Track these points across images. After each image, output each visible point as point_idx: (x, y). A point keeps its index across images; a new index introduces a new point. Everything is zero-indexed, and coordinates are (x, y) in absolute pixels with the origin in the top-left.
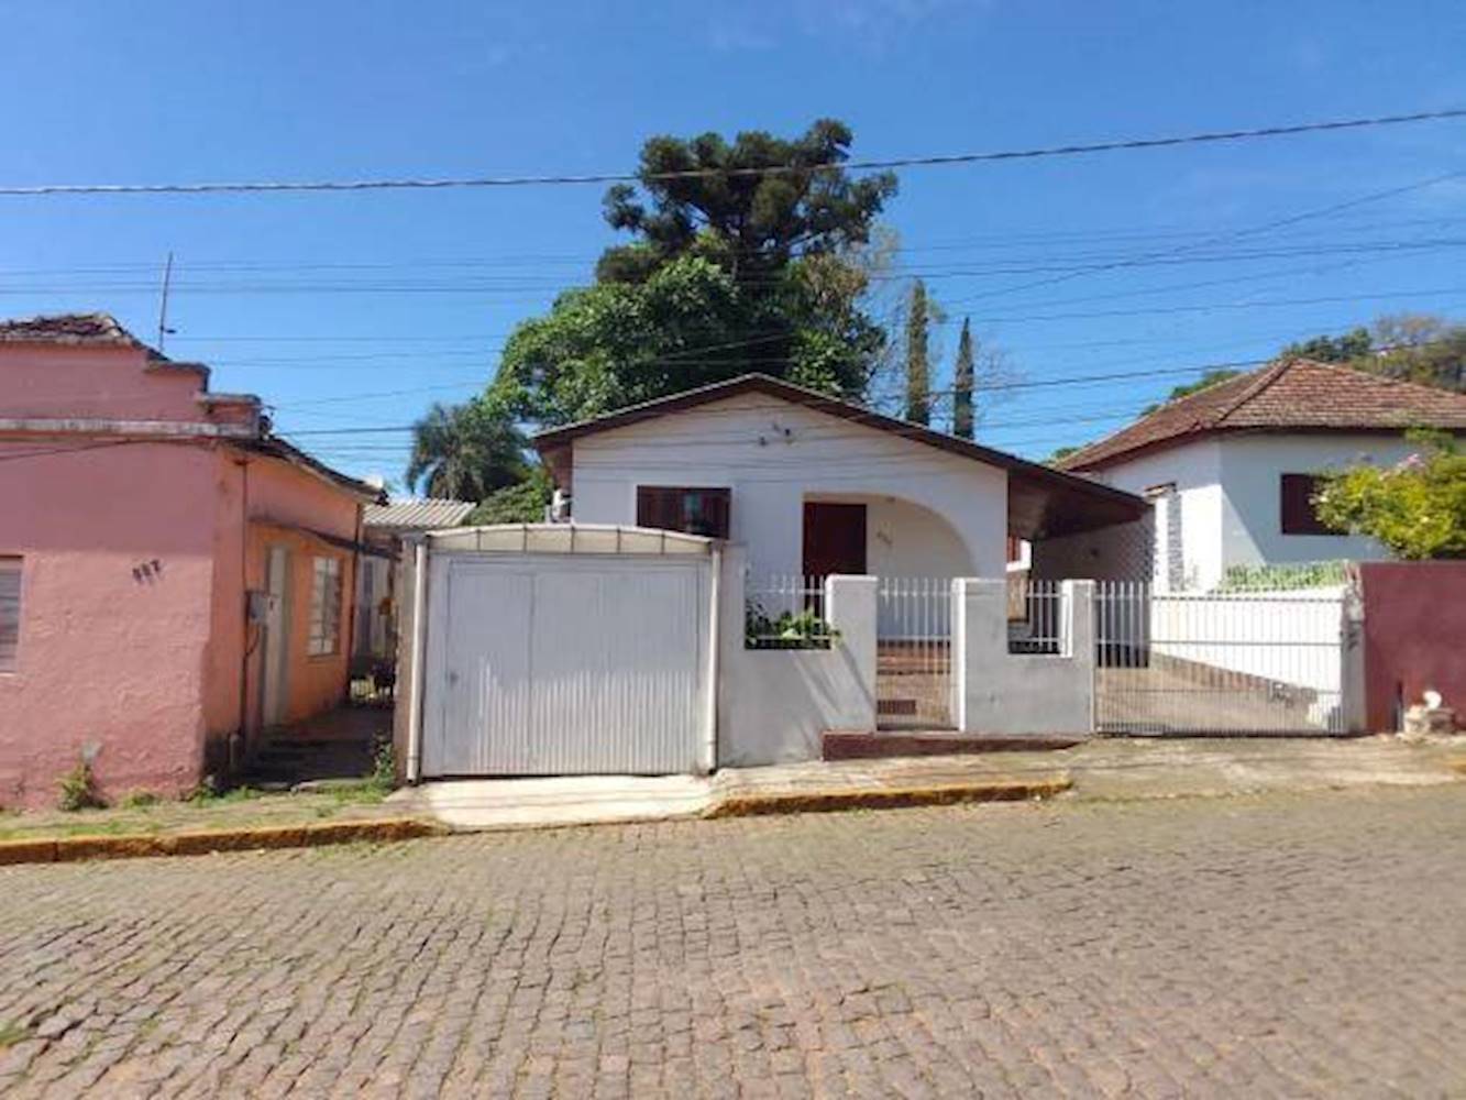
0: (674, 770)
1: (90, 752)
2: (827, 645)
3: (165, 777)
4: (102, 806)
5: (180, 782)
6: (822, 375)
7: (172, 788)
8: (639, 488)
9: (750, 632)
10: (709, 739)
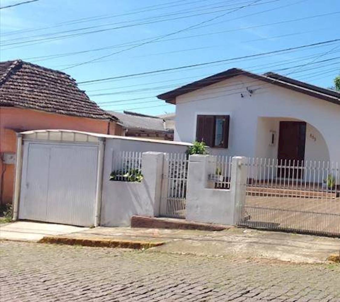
8: (198, 116)
9: (113, 174)
10: (96, 215)
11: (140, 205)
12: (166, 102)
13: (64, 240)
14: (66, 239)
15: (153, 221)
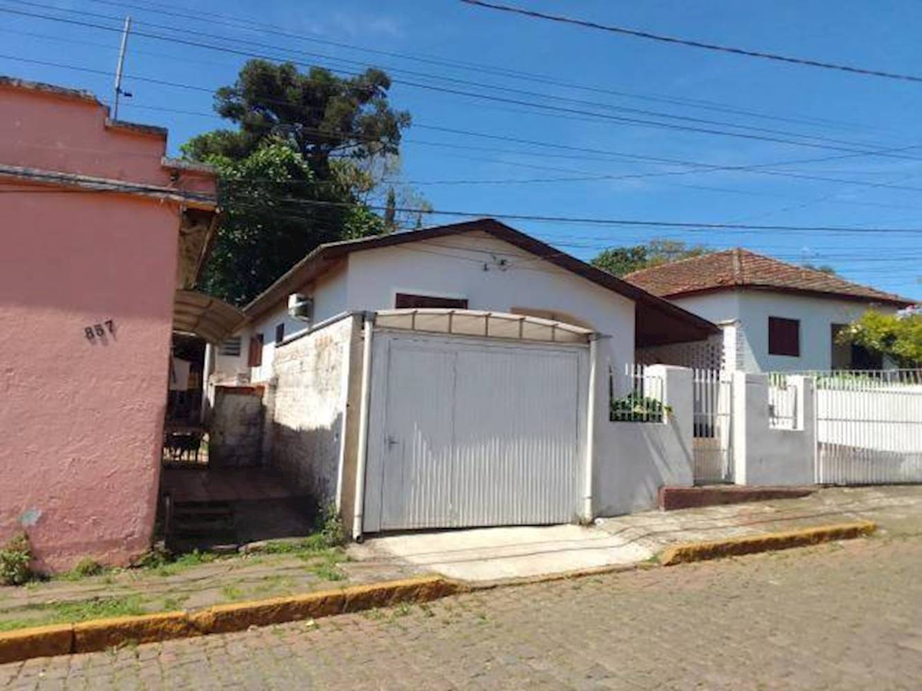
0: (561, 521)
1: (32, 519)
2: (660, 419)
3: (115, 543)
4: (44, 578)
5: (130, 548)
7: (122, 555)
8: (398, 295)
10: (588, 495)
11: (667, 464)
13: (725, 547)
14: (728, 544)
15: (696, 494)
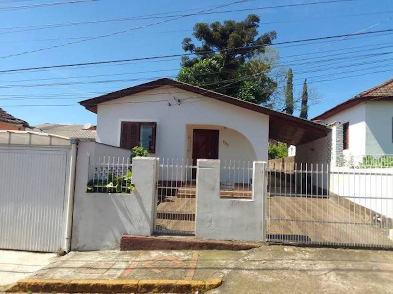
0: (50, 251)
2: (129, 192)
6: (248, 94)
8: (122, 122)
9: (90, 184)
10: (66, 237)
12: (86, 109)
15: (152, 241)
